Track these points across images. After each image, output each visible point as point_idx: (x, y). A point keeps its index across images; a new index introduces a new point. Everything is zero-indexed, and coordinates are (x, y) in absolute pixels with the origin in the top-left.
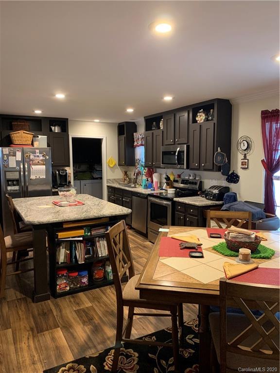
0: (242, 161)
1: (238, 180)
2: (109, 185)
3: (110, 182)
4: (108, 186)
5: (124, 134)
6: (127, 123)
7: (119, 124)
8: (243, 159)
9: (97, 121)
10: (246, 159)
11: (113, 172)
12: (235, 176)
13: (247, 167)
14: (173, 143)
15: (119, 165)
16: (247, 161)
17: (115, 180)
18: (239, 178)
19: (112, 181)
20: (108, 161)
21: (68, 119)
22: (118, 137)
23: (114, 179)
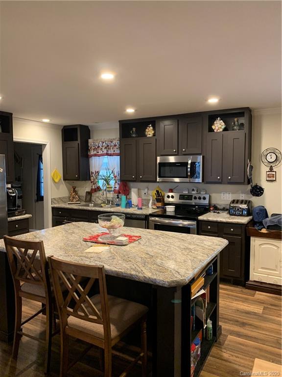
0: (268, 173)
1: (262, 193)
2: (53, 206)
3: (55, 202)
4: (53, 208)
5: (77, 140)
6: (81, 126)
7: (65, 126)
8: (269, 171)
9: (46, 120)
10: (274, 171)
11: (58, 188)
12: (258, 189)
13: (274, 179)
14: (176, 153)
15: (65, 179)
16: (274, 173)
17: (61, 200)
18: (263, 191)
19: (58, 201)
20: (52, 174)
21: (11, 114)
22: (63, 143)
23: (60, 198)
